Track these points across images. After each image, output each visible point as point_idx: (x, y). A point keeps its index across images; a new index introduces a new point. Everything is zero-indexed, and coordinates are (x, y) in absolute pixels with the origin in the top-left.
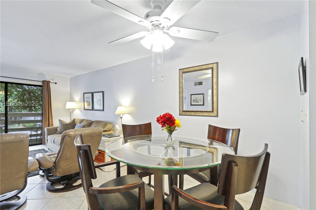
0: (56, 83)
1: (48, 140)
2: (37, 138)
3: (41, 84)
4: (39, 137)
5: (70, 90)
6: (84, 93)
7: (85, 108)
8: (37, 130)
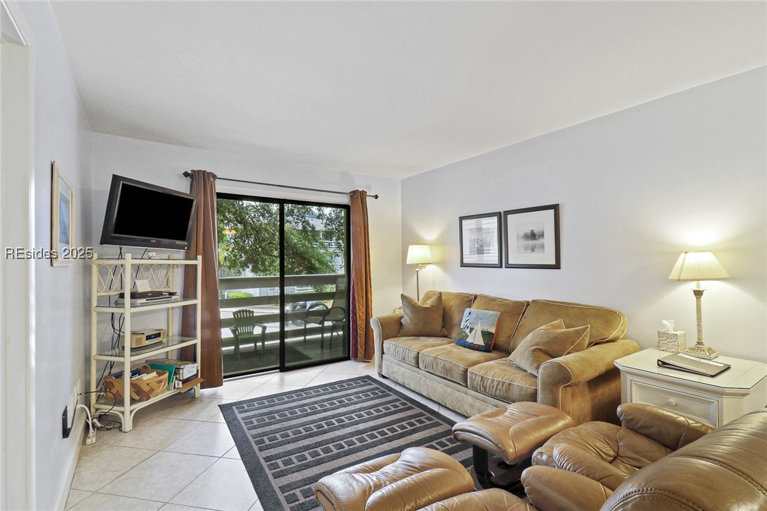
0: (376, 197)
1: (383, 353)
2: (323, 335)
3: (345, 200)
4: (327, 335)
5: (402, 214)
6: (461, 219)
7: (464, 262)
8: (321, 318)
